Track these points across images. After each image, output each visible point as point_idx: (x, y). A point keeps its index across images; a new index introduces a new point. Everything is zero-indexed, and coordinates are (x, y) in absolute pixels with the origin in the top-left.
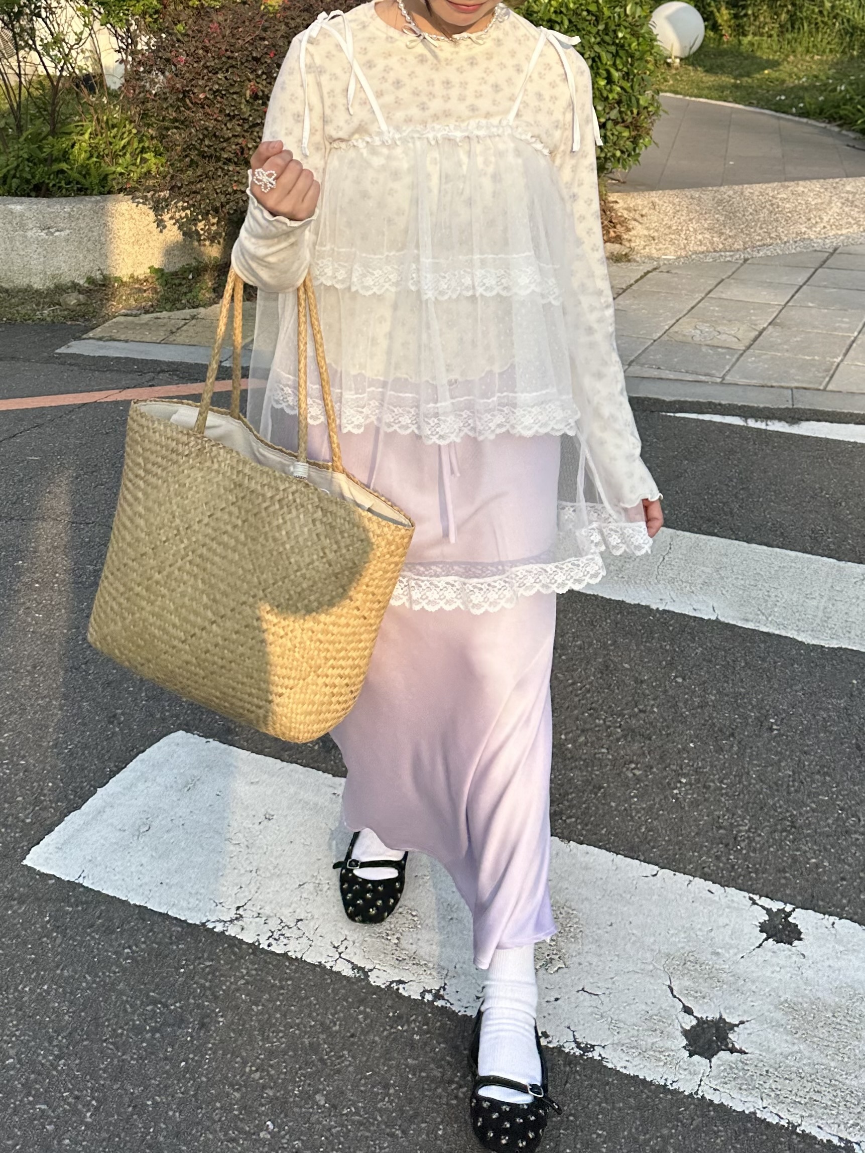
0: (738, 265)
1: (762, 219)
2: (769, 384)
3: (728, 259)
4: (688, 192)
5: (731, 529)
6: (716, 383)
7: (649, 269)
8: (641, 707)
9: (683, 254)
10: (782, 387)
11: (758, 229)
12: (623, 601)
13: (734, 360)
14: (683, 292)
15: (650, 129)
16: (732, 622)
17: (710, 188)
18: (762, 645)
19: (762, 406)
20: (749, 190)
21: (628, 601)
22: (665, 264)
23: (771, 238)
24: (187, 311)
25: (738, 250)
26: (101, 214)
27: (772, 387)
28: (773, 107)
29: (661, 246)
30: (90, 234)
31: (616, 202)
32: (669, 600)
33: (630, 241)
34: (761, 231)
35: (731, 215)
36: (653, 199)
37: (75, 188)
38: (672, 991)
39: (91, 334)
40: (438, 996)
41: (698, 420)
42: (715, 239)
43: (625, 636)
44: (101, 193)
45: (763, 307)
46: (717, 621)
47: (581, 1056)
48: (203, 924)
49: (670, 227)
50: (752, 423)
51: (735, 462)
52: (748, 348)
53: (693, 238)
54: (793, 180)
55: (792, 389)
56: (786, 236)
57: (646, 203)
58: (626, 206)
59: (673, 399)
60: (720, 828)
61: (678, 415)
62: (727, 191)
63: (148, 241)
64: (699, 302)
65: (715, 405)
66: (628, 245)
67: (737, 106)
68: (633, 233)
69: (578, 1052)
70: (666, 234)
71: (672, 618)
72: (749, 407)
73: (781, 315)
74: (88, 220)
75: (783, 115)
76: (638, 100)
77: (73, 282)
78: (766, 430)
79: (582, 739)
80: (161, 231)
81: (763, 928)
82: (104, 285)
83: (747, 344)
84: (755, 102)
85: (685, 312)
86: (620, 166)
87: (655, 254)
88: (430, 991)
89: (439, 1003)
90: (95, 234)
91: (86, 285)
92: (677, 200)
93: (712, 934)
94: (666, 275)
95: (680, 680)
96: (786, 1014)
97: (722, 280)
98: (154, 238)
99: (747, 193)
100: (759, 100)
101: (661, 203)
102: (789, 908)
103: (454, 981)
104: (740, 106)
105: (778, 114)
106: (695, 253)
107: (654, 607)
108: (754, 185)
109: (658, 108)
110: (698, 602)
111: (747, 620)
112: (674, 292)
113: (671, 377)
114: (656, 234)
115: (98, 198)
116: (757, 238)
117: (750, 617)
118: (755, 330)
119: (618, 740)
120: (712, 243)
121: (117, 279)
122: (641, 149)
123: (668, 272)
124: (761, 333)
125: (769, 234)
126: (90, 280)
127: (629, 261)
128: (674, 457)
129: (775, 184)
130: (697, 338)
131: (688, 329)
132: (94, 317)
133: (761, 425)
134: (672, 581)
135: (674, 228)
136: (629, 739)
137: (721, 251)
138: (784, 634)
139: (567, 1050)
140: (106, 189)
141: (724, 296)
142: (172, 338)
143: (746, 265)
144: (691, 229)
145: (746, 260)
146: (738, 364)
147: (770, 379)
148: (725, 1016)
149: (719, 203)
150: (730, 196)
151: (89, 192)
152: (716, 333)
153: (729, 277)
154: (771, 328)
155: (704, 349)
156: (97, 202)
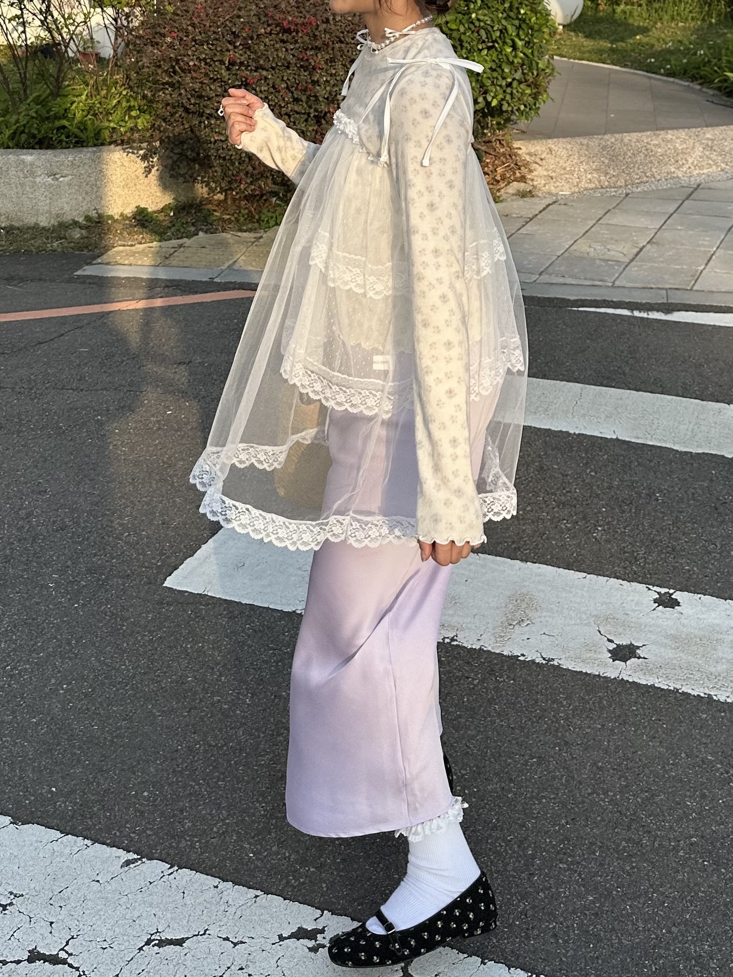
0: (620, 199)
1: (639, 161)
2: (649, 286)
3: (614, 193)
4: (579, 140)
5: (625, 383)
6: (609, 287)
7: (550, 202)
8: (568, 489)
9: (577, 190)
10: (659, 288)
11: (636, 169)
12: (550, 429)
13: (621, 269)
14: (579, 220)
15: (547, 87)
16: (627, 439)
17: (596, 136)
18: (649, 453)
19: (644, 302)
20: (628, 138)
21: (553, 429)
22: (562, 198)
23: (647, 177)
24: (173, 241)
25: (621, 187)
26: (98, 161)
27: (651, 288)
28: (645, 68)
29: (558, 184)
30: (88, 179)
31: (520, 148)
32: (582, 427)
33: (532, 180)
34: (639, 172)
35: (614, 158)
36: (549, 145)
37: (73, 141)
38: (600, 632)
39: (99, 261)
40: (453, 640)
41: (596, 312)
42: (602, 178)
43: (553, 450)
44: (95, 145)
45: (643, 230)
46: (617, 439)
47: (546, 664)
48: (294, 612)
49: (565, 169)
50: (637, 314)
51: (626, 340)
52: (632, 260)
53: (584, 177)
54: (663, 129)
55: (666, 289)
56: (659, 175)
57: (544, 149)
58: (527, 151)
59: (576, 298)
60: (625, 553)
61: (580, 309)
62: (610, 139)
63: (135, 185)
64: (592, 227)
65: (608, 301)
66: (531, 183)
67: (614, 67)
68: (535, 173)
69: (544, 662)
70: (561, 174)
71: (585, 439)
72: (634, 302)
73: (657, 236)
74: (87, 167)
75: (653, 75)
76: (537, 64)
77: (73, 220)
78: (647, 319)
79: (529, 508)
80: (146, 176)
81: (655, 601)
82: (99, 222)
83: (631, 258)
84: (629, 64)
85: (581, 235)
86: (524, 118)
87: (553, 190)
88: (448, 638)
89: (455, 643)
90: (92, 179)
91: (84, 222)
92: (569, 147)
93: (624, 605)
94: (563, 207)
95: (593, 474)
96: (671, 640)
97: (609, 210)
98: (141, 182)
99: (626, 141)
100: (633, 62)
101: (556, 149)
102: (671, 591)
103: (462, 632)
104: (617, 68)
105: (649, 75)
106: (586, 189)
107: (572, 432)
108: (632, 134)
109: (553, 69)
110: (603, 428)
111: (638, 438)
112: (571, 220)
113: (574, 282)
114: (553, 174)
115: (94, 149)
116: (636, 177)
117: (641, 435)
118: (637, 247)
119: (554, 508)
120: (600, 182)
121: (111, 217)
122: (540, 104)
123: (565, 204)
124: (641, 249)
125: (645, 173)
126: (88, 218)
127: (533, 196)
128: (581, 338)
129: (649, 133)
130: (592, 254)
131: (583, 247)
132: (96, 247)
133: (644, 315)
134: (584, 415)
135: (568, 169)
136: (561, 507)
137: (607, 187)
138: (664, 445)
139: (537, 661)
140: (100, 141)
141: (610, 222)
142: (167, 262)
143: (627, 199)
144: (582, 170)
145: (627, 195)
146: (624, 272)
147: (649, 283)
148: (633, 643)
149: (604, 148)
150: (612, 143)
151: (85, 144)
152: (607, 251)
153: (614, 208)
154: (649, 246)
155: (598, 262)
156: (94, 152)
